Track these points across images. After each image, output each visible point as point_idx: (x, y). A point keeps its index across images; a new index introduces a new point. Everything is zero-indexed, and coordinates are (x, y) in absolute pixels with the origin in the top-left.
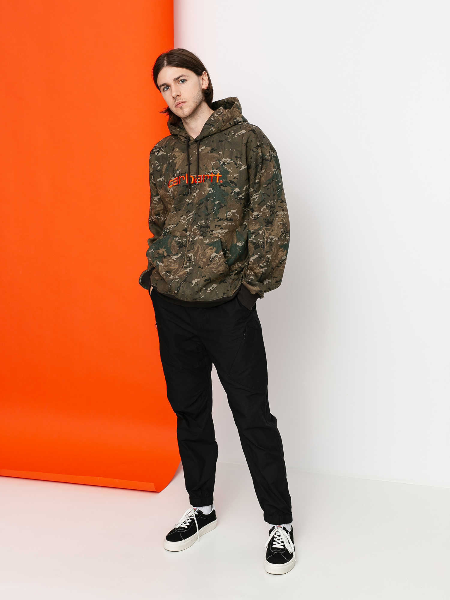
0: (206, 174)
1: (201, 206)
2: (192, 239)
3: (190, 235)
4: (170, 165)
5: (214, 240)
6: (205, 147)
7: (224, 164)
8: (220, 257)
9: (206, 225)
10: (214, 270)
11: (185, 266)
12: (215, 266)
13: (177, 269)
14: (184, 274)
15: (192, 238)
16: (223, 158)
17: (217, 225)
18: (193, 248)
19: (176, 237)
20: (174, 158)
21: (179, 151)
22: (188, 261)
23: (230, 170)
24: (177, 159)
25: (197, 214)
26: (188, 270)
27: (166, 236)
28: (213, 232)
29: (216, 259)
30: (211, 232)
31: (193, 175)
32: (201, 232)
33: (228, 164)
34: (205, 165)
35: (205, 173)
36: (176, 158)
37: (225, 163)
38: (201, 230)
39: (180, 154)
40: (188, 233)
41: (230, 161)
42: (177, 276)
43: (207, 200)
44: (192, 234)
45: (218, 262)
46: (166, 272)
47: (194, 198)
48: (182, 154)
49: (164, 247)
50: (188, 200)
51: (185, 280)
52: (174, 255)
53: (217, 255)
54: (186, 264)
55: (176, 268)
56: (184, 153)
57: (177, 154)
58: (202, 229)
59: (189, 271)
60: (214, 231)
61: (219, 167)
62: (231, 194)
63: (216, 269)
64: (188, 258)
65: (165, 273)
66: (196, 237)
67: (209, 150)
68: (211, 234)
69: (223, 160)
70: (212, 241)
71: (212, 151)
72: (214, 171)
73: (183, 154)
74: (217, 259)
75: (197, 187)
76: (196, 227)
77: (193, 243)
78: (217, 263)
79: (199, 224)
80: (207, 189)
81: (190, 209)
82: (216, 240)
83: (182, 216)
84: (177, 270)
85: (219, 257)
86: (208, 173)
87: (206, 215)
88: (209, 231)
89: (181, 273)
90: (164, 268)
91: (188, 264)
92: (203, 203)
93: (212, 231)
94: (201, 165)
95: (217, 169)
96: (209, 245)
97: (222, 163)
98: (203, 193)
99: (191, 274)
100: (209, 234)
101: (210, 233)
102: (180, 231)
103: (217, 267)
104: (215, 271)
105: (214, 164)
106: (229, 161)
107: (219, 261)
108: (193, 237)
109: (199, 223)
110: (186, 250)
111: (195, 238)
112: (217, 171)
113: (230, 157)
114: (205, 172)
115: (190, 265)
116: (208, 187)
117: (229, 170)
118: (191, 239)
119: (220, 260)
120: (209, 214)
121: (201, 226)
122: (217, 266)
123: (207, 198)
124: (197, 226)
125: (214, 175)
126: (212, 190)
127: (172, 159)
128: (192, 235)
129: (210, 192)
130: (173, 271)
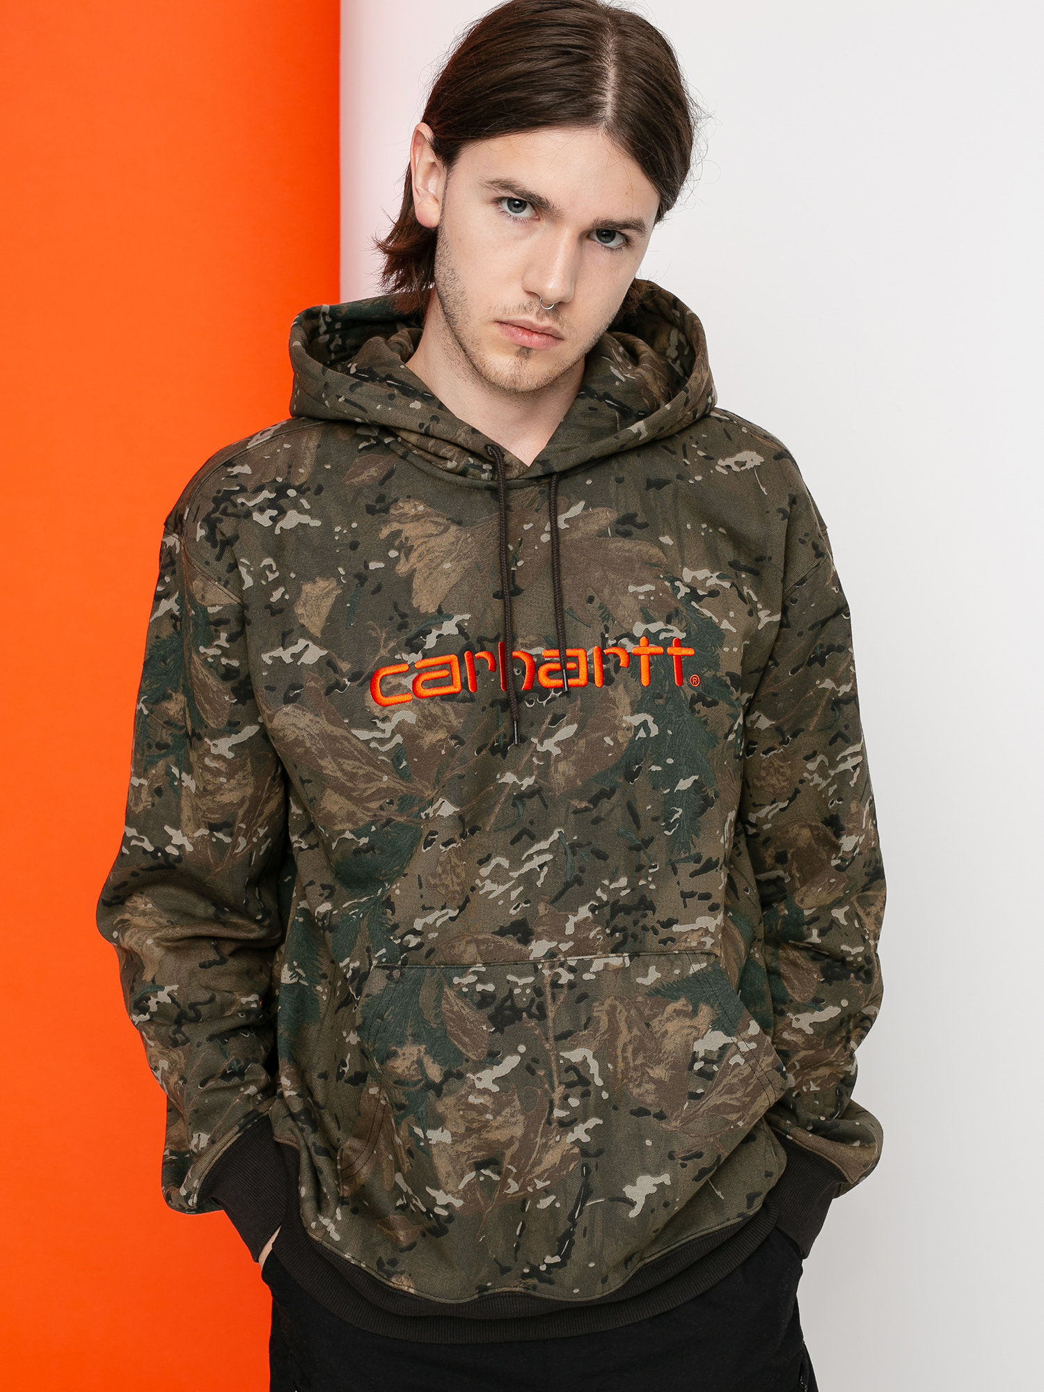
0: (611, 642)
1: (606, 805)
2: (571, 977)
3: (552, 954)
4: (370, 585)
5: (684, 969)
6: (585, 508)
7: (693, 595)
8: (753, 1045)
9: (636, 900)
10: (734, 1117)
11: (558, 1113)
12: (739, 1094)
13: (525, 1135)
14: (566, 1159)
15: (571, 970)
16: (684, 565)
17: (692, 895)
18: (589, 1019)
19: (463, 969)
20: (399, 549)
21: (429, 515)
22: (570, 1085)
23: (725, 625)
24: (414, 555)
25: (588, 849)
26: (580, 1133)
27: (400, 968)
28: (676, 928)
29: (732, 1062)
30: (661, 930)
31: (531, 646)
32: (612, 934)
33: (713, 593)
34: (597, 601)
35: (604, 640)
36: (407, 550)
37: (701, 593)
38: (612, 924)
39: (432, 529)
40: (539, 948)
41: (719, 582)
42: (538, 1177)
43: (630, 776)
44: (564, 947)
45: (750, 1076)
46: (478, 1166)
47: (548, 766)
48: (446, 529)
49: (413, 1035)
50: (509, 778)
51: (586, 1193)
52: (479, 1067)
53: (729, 1040)
54: (564, 1105)
55: (518, 1131)
56: (459, 523)
57: (419, 531)
58: (621, 919)
59: (586, 1139)
60: (676, 922)
61: (677, 611)
62: (726, 737)
63: (744, 1107)
64: (567, 1071)
65: (477, 1176)
66: (591, 961)
67: (604, 522)
68: (664, 942)
69: (687, 575)
70: (677, 972)
71: (626, 527)
72: (654, 627)
73: (453, 528)
74: (738, 1059)
75: (560, 711)
76: (590, 914)
77: (581, 995)
78: (745, 1081)
79: (605, 898)
80: (622, 721)
81: (532, 823)
82: (695, 968)
83: (483, 862)
84: (526, 1143)
85: (744, 1047)
86: (618, 639)
87: (631, 849)
88: (653, 928)
89: (551, 1158)
90: (461, 1148)
91: (574, 1102)
92: (613, 791)
93: (669, 923)
94: (571, 600)
95: (668, 621)
96: (662, 993)
97: (684, 591)
98: (608, 740)
99: (600, 1153)
100: (652, 941)
101: (656, 932)
102: (480, 937)
103: (748, 1099)
104: (739, 1119)
105: (647, 594)
106: (713, 581)
107: (754, 1071)
108: (573, 963)
109: (603, 891)
110: (546, 1034)
111: (586, 966)
112: (669, 627)
113: (714, 561)
114: (603, 636)
115: (584, 1106)
116: (628, 709)
117: (720, 622)
118: (566, 977)
119: (753, 1061)
120: (647, 843)
121: (616, 908)
122: (747, 1096)
123: (629, 766)
124: (592, 909)
125: (660, 650)
126: (651, 724)
127: (385, 558)
128: (568, 954)
129: (642, 734)
130: (509, 1153)
